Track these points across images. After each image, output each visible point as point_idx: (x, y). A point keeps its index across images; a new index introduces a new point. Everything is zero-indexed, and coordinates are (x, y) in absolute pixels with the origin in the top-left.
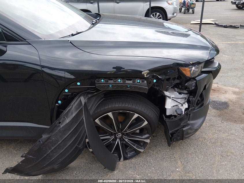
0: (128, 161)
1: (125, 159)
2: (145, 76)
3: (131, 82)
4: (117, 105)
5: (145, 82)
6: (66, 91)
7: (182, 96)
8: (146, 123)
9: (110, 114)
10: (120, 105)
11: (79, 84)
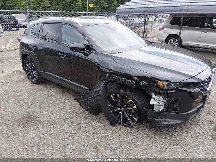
0: (124, 127)
1: (123, 125)
2: (135, 79)
3: (128, 80)
4: (121, 91)
5: (135, 82)
6: (103, 77)
7: (164, 100)
8: (135, 107)
9: (118, 94)
10: (123, 92)
11: (108, 75)
